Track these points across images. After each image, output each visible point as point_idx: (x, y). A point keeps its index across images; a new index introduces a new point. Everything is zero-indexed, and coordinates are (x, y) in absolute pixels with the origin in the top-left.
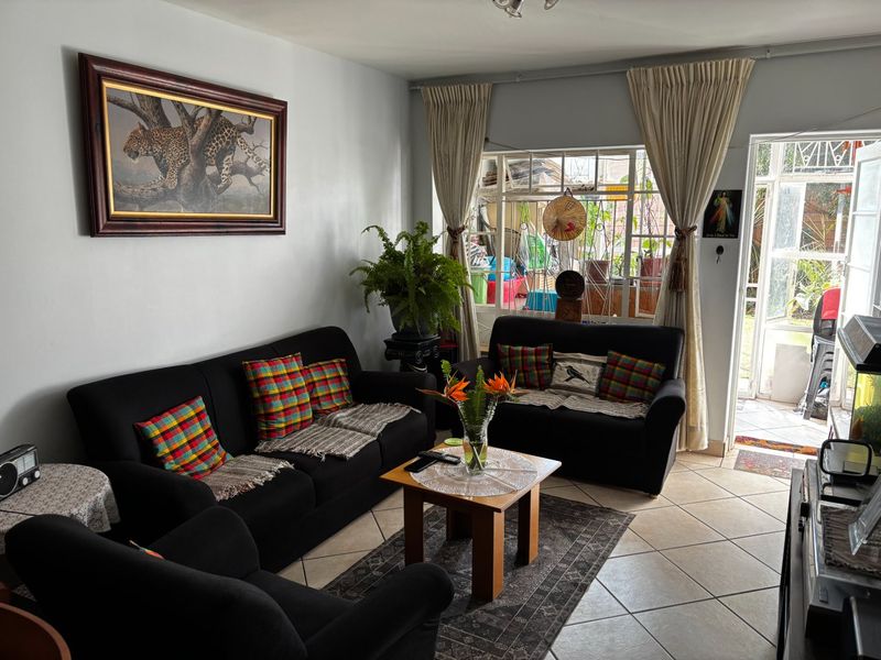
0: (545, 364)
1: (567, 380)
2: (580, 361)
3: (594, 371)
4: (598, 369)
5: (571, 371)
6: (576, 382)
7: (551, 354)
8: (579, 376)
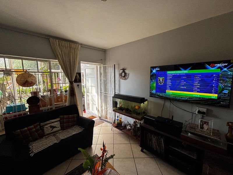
0: (39, 129)
1: (52, 130)
2: (53, 122)
3: (58, 123)
4: (59, 122)
5: (51, 127)
6: (55, 130)
7: (40, 125)
8: (55, 127)
